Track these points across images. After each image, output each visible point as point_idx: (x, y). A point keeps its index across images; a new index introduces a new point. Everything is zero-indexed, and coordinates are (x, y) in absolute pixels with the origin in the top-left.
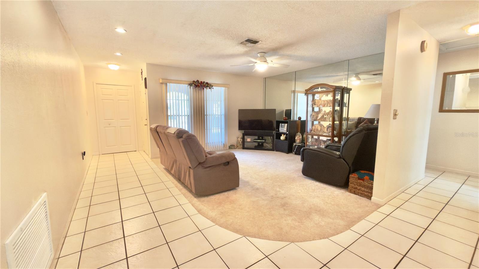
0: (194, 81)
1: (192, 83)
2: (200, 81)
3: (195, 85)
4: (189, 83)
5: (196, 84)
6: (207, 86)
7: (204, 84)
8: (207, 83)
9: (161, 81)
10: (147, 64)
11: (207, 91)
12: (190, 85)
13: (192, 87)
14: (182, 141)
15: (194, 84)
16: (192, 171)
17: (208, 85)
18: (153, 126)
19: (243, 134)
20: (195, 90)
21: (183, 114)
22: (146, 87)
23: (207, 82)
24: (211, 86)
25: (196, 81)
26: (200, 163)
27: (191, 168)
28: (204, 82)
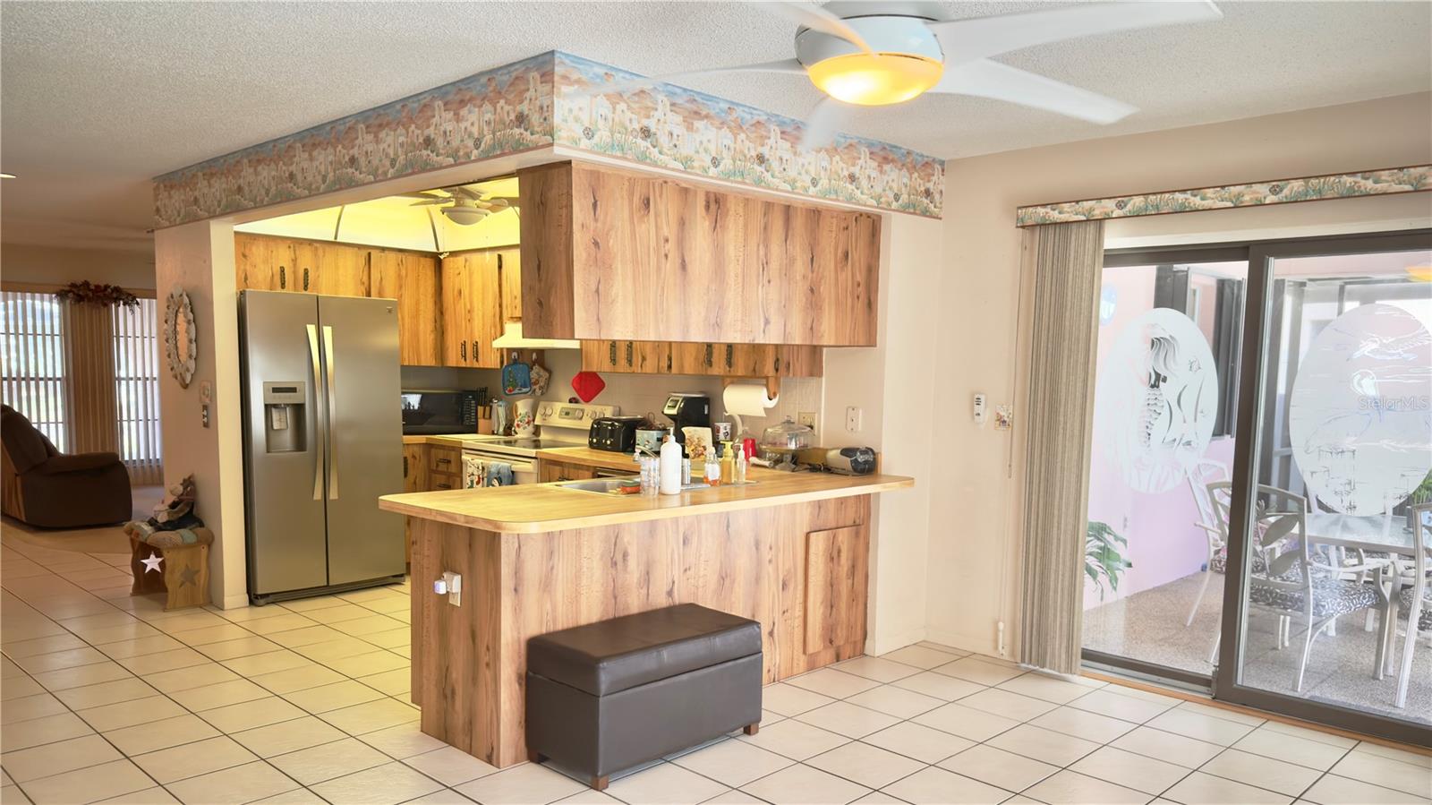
0: (73, 285)
1: (67, 288)
2: (93, 282)
3: (79, 295)
4: (59, 288)
5: (81, 293)
6: (118, 298)
7: (107, 293)
8: (117, 290)
12: (62, 294)
13: (68, 302)
15: (74, 294)
16: (18, 480)
17: (121, 295)
20: (78, 307)
23: (116, 285)
24: (130, 298)
25: (79, 283)
27: (17, 475)
28: (107, 287)
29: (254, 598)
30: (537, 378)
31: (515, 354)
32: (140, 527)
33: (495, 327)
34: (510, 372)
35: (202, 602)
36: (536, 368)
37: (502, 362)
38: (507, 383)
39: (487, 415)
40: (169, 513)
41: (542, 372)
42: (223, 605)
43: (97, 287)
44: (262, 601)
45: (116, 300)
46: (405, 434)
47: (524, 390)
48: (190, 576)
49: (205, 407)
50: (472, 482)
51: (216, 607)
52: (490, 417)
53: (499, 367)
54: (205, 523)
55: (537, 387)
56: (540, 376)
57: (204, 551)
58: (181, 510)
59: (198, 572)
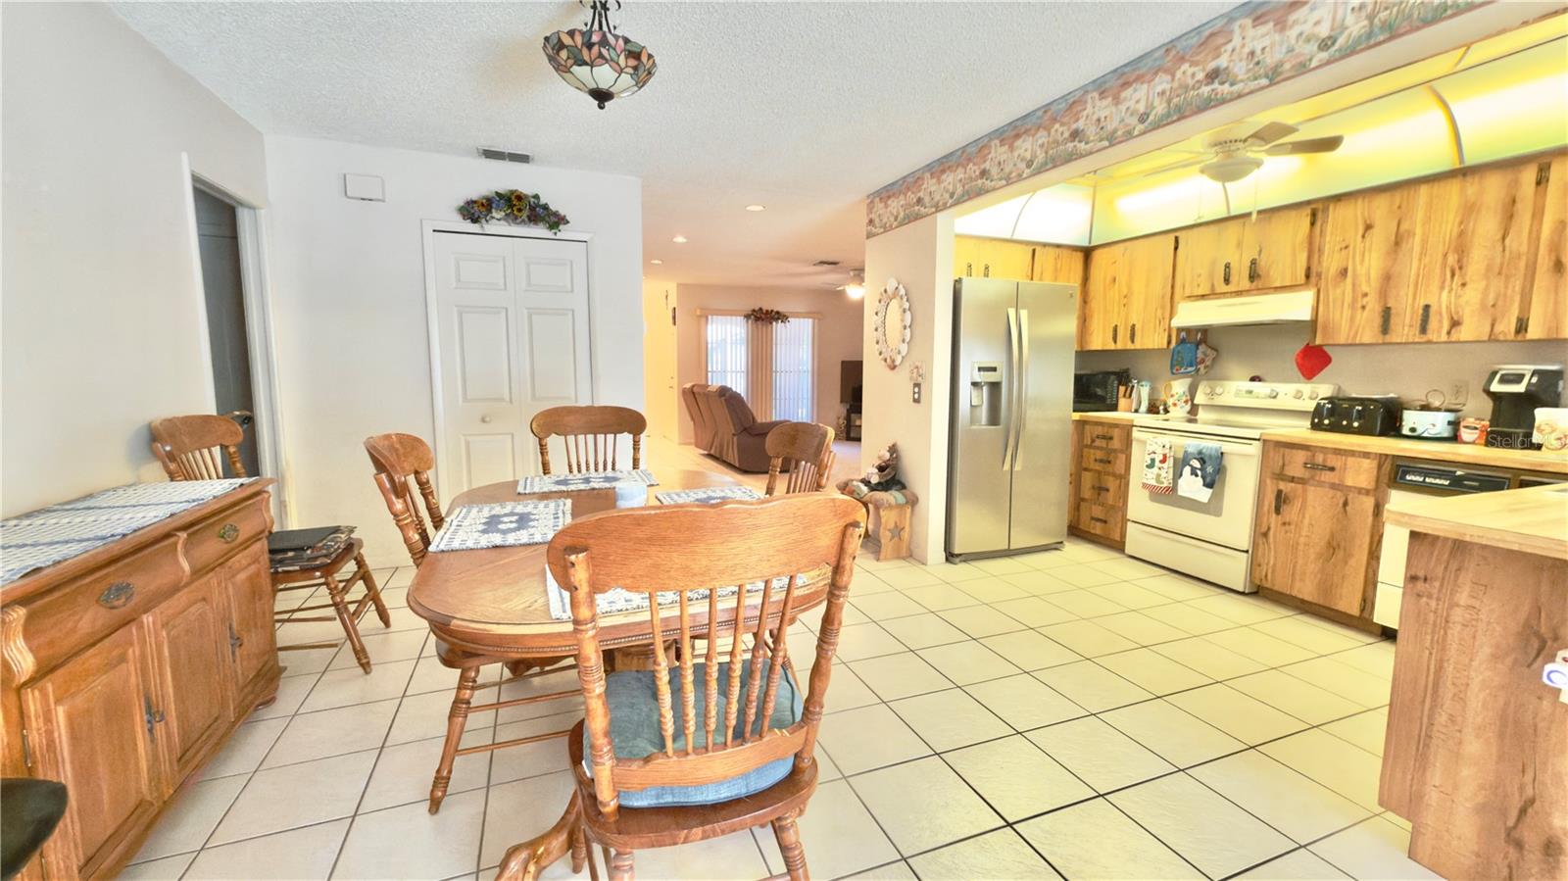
0: (754, 311)
1: (751, 313)
2: (764, 309)
3: (757, 317)
4: (746, 313)
5: (758, 315)
6: (779, 319)
7: (772, 315)
8: (778, 313)
9: (698, 313)
10: (679, 285)
11: (778, 327)
12: (747, 317)
13: (750, 322)
14: (726, 400)
15: (755, 315)
16: (735, 438)
17: (780, 317)
18: (688, 386)
19: (847, 410)
20: (755, 326)
21: (734, 374)
22: (675, 324)
23: (777, 310)
24: (785, 318)
25: (757, 309)
26: (745, 429)
27: (734, 435)
28: (772, 311)
29: (950, 556)
30: (1203, 356)
31: (1183, 334)
32: (858, 486)
33: (1163, 308)
34: (1179, 352)
35: (904, 555)
36: (1202, 348)
37: (1169, 343)
38: (1175, 362)
39: (1127, 395)
40: (880, 476)
41: (1209, 351)
42: (926, 558)
43: (767, 311)
44: (957, 560)
45: (777, 319)
46: (1074, 411)
47: (1190, 369)
48: (897, 531)
49: (917, 385)
50: (1153, 460)
51: (919, 561)
52: (1130, 396)
53: (1165, 346)
54: (907, 484)
55: (1202, 367)
56: (1206, 355)
57: (909, 511)
58: (889, 474)
59: (903, 529)
